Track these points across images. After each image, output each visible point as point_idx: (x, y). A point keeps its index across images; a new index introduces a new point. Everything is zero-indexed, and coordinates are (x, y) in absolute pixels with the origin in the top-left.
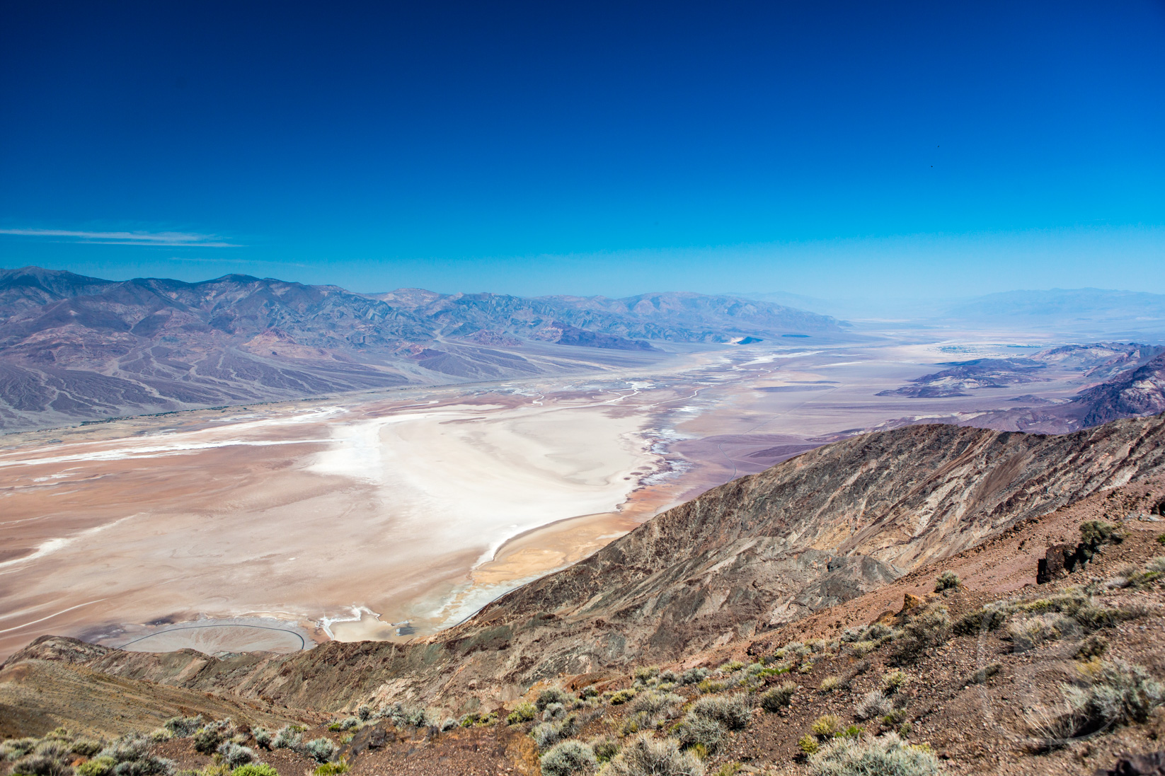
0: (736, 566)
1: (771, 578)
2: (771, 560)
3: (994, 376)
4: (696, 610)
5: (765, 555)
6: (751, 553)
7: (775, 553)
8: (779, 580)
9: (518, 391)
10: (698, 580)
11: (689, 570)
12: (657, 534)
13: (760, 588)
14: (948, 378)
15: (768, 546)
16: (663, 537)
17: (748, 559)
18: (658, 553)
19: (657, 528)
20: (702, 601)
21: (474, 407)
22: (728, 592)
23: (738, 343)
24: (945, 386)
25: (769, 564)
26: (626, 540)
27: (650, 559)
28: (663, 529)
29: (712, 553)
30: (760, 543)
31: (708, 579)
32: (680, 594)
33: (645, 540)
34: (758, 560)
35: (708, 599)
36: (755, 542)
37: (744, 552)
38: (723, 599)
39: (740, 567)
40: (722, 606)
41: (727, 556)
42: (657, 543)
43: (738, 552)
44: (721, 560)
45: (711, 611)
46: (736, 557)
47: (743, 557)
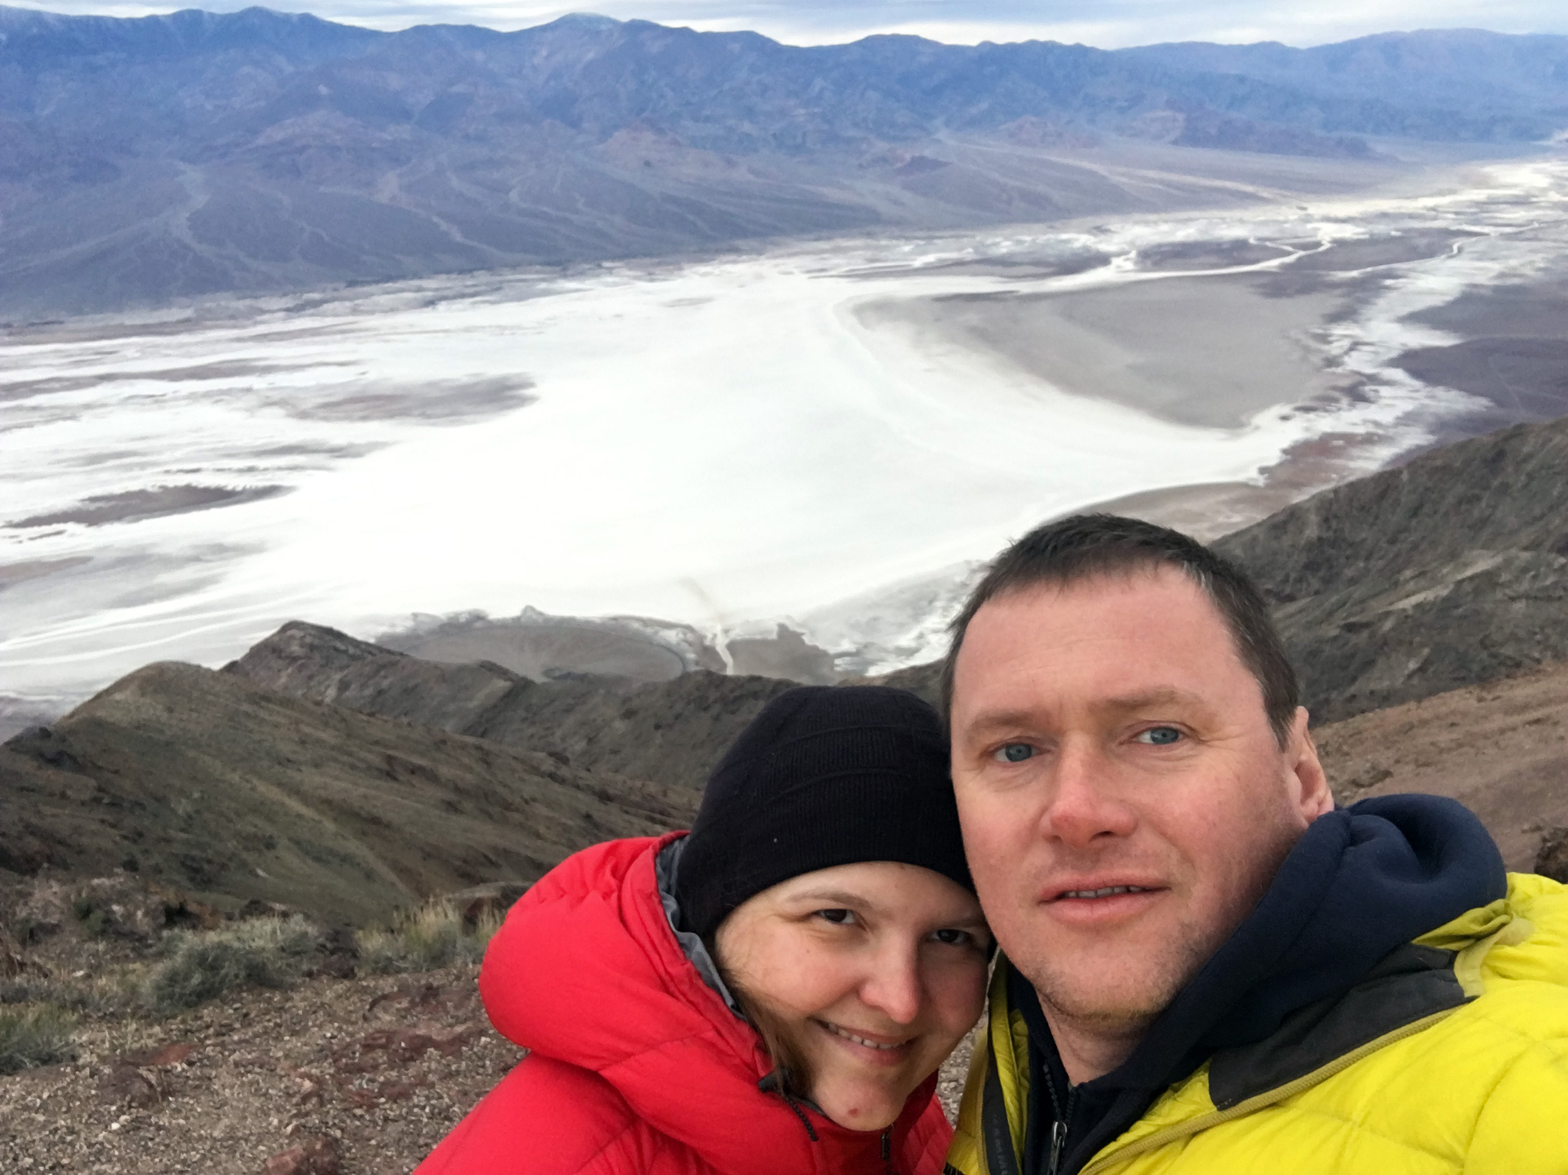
0: (1447, 605)
1: (1522, 633)
2: (1527, 596)
4: (1354, 679)
5: (1515, 587)
6: (1488, 580)
7: (1538, 584)
8: (1538, 637)
10: (1366, 625)
11: (1355, 604)
12: (1312, 531)
13: (1493, 650)
15: (1525, 570)
16: (1325, 535)
17: (1477, 592)
18: (1311, 567)
19: (1313, 518)
20: (1369, 664)
22: (1426, 651)
25: (1520, 606)
26: (1248, 537)
27: (1293, 576)
28: (1326, 520)
29: (1408, 573)
30: (1508, 563)
31: (1388, 625)
32: (1327, 649)
33: (1286, 541)
34: (1499, 595)
35: (1381, 663)
36: (1499, 559)
37: (1471, 578)
38: (1412, 665)
39: (1457, 607)
40: (1410, 676)
41: (1435, 582)
42: (1310, 547)
43: (1459, 577)
44: (1425, 589)
45: (1385, 684)
46: (1451, 587)
47: (1468, 587)
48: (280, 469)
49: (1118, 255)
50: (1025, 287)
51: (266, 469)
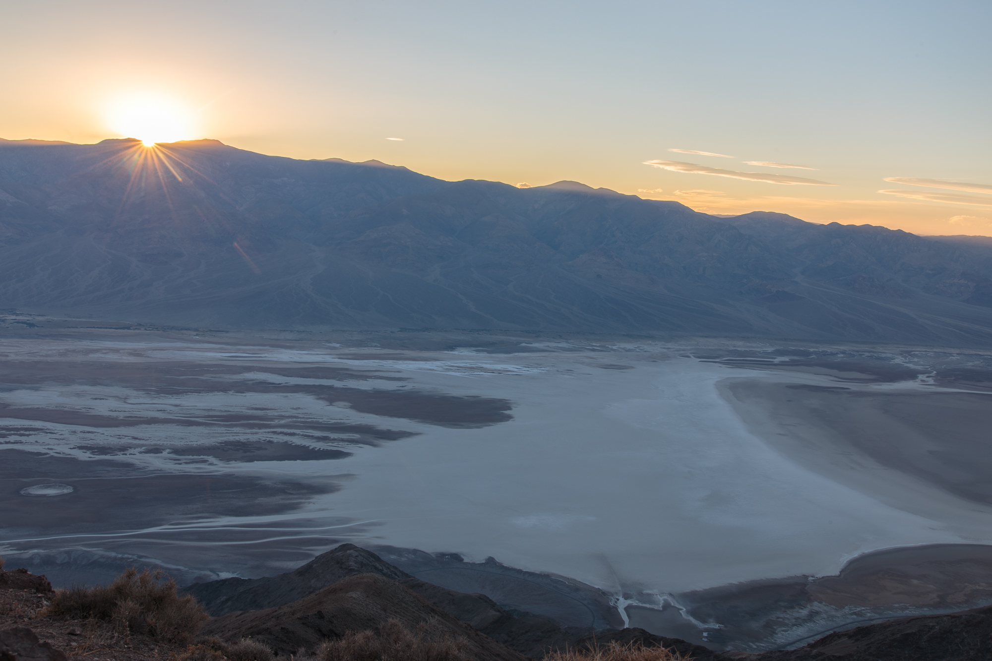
9: (899, 360)
21: (835, 372)
48: (343, 440)
49: (923, 373)
50: (854, 387)
51: (334, 439)
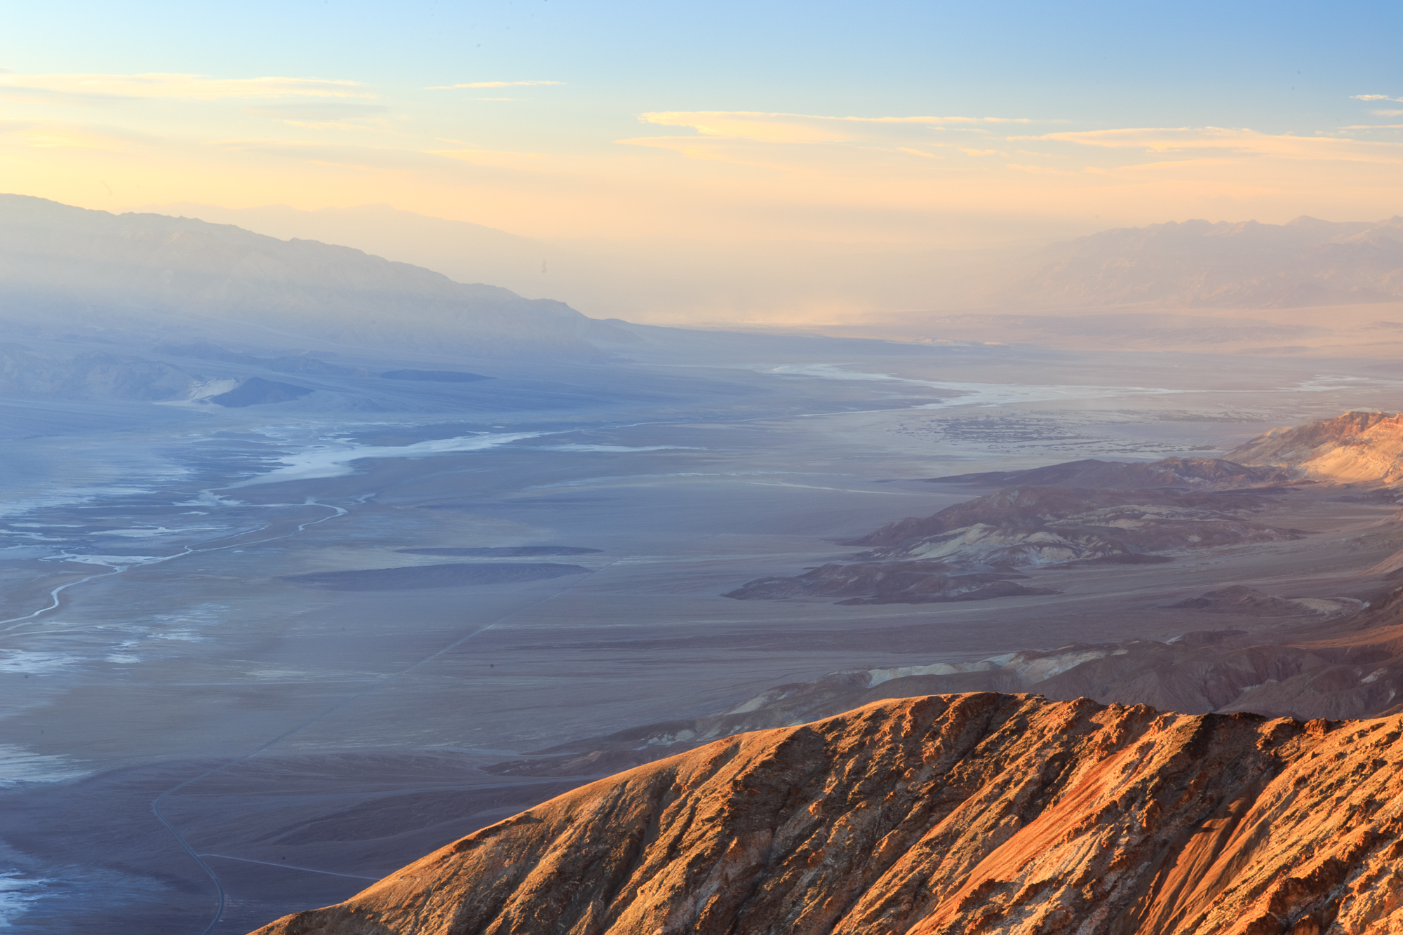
3: (1123, 524)
14: (974, 532)
23: (217, 399)
24: (963, 560)
